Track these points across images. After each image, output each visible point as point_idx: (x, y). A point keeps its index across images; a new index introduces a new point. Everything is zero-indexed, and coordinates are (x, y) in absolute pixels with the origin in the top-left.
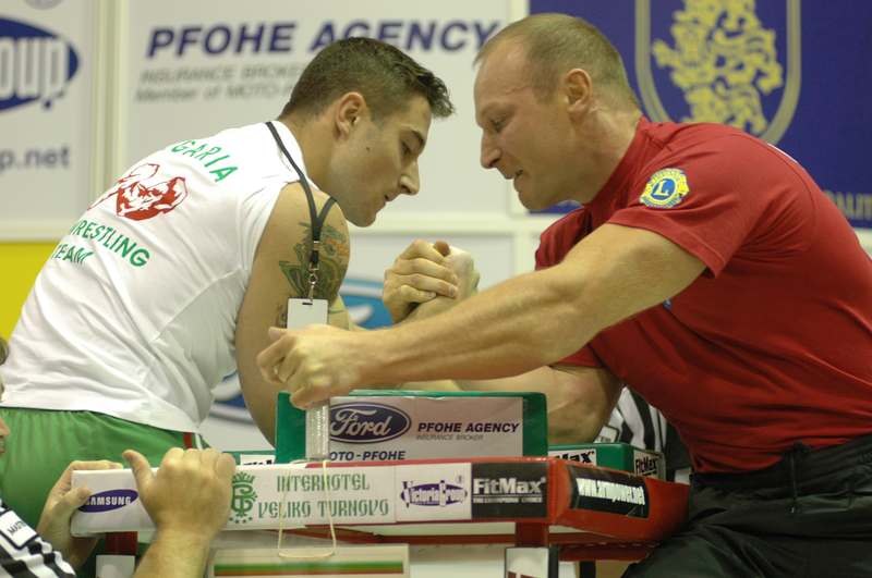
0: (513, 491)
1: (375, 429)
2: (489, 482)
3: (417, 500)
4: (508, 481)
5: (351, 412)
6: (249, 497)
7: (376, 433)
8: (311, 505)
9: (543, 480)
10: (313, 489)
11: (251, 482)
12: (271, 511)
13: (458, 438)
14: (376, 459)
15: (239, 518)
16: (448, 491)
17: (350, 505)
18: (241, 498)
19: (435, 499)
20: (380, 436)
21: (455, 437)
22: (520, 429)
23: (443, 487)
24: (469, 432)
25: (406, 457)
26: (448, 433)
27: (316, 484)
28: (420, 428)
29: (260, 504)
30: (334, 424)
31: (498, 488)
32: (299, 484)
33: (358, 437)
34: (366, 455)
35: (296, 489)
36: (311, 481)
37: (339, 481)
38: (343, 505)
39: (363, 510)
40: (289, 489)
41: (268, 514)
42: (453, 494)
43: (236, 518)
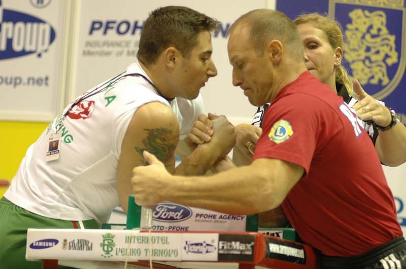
0: (238, 248)
1: (175, 215)
2: (227, 243)
3: (191, 250)
4: (236, 243)
6: (112, 245)
7: (175, 218)
8: (141, 250)
9: (253, 243)
10: (142, 242)
11: (113, 238)
12: (122, 252)
13: (215, 222)
14: (175, 230)
15: (107, 255)
16: (207, 247)
17: (160, 251)
18: (108, 245)
19: (201, 250)
20: (177, 219)
21: (213, 221)
22: (245, 219)
24: (220, 220)
25: (189, 229)
26: (210, 219)
27: (145, 240)
28: (197, 216)
29: (117, 249)
30: (155, 212)
31: (231, 246)
32: (136, 240)
33: (166, 219)
34: (170, 228)
35: (134, 242)
36: (141, 239)
37: (155, 239)
38: (156, 251)
39: (166, 254)
40: (131, 242)
41: (120, 254)
42: (209, 248)
43: (104, 255)
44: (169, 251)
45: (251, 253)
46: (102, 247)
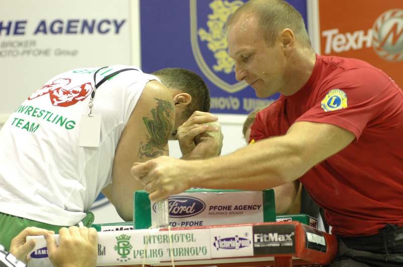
0: (276, 240)
1: (187, 210)
2: (263, 236)
3: (223, 246)
4: (273, 235)
5: (174, 201)
6: (128, 247)
7: (187, 212)
8: (163, 251)
9: (293, 234)
10: (164, 242)
11: (129, 239)
12: (141, 255)
13: (230, 213)
14: (188, 226)
15: (123, 259)
16: (240, 241)
17: (185, 250)
18: (123, 248)
19: (233, 245)
20: (190, 214)
21: (228, 213)
22: (262, 208)
23: (237, 239)
24: (236, 210)
25: (203, 224)
26: (225, 211)
27: (165, 239)
28: (210, 209)
29: (134, 251)
31: (268, 238)
32: (156, 240)
33: (178, 214)
34: (183, 224)
35: (154, 242)
36: (162, 238)
37: (178, 237)
39: (192, 252)
40: (150, 243)
41: (139, 256)
42: (243, 243)
43: (120, 259)
44: (197, 248)
45: (291, 244)
46: (117, 250)
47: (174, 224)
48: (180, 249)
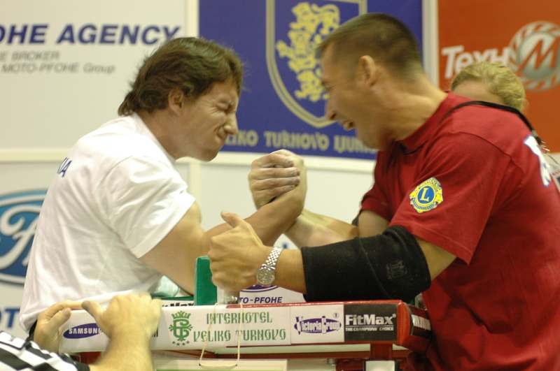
0: (373, 323)
2: (357, 317)
3: (306, 329)
4: (369, 316)
6: (187, 328)
8: (231, 333)
9: (394, 315)
10: (232, 322)
11: (188, 317)
12: (202, 337)
14: (263, 302)
15: (180, 342)
16: (328, 323)
17: (259, 333)
18: (181, 328)
19: (319, 328)
20: (265, 287)
23: (324, 320)
25: (283, 301)
27: (234, 319)
29: (195, 333)
31: (362, 321)
32: (222, 319)
34: (257, 299)
35: (220, 322)
36: (231, 317)
37: (250, 317)
38: (253, 332)
39: (268, 336)
40: (215, 323)
41: (200, 339)
42: (331, 325)
43: (177, 342)
44: (273, 331)
45: (392, 329)
46: (173, 331)
47: (246, 300)
48: (252, 331)
